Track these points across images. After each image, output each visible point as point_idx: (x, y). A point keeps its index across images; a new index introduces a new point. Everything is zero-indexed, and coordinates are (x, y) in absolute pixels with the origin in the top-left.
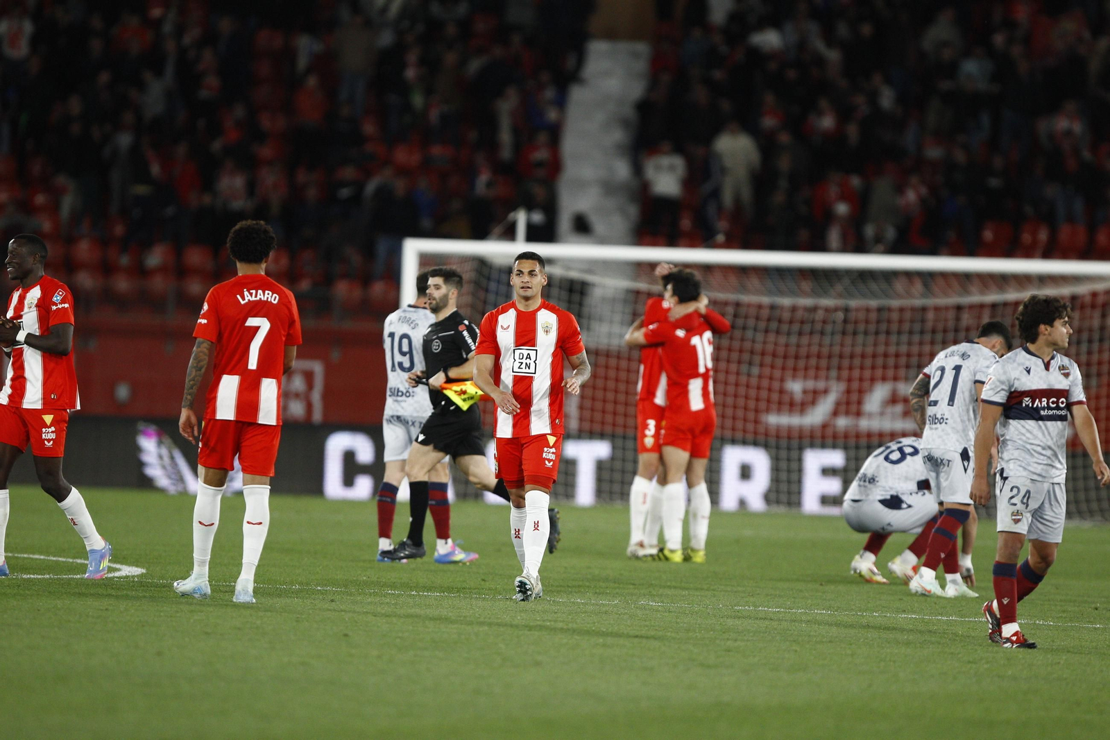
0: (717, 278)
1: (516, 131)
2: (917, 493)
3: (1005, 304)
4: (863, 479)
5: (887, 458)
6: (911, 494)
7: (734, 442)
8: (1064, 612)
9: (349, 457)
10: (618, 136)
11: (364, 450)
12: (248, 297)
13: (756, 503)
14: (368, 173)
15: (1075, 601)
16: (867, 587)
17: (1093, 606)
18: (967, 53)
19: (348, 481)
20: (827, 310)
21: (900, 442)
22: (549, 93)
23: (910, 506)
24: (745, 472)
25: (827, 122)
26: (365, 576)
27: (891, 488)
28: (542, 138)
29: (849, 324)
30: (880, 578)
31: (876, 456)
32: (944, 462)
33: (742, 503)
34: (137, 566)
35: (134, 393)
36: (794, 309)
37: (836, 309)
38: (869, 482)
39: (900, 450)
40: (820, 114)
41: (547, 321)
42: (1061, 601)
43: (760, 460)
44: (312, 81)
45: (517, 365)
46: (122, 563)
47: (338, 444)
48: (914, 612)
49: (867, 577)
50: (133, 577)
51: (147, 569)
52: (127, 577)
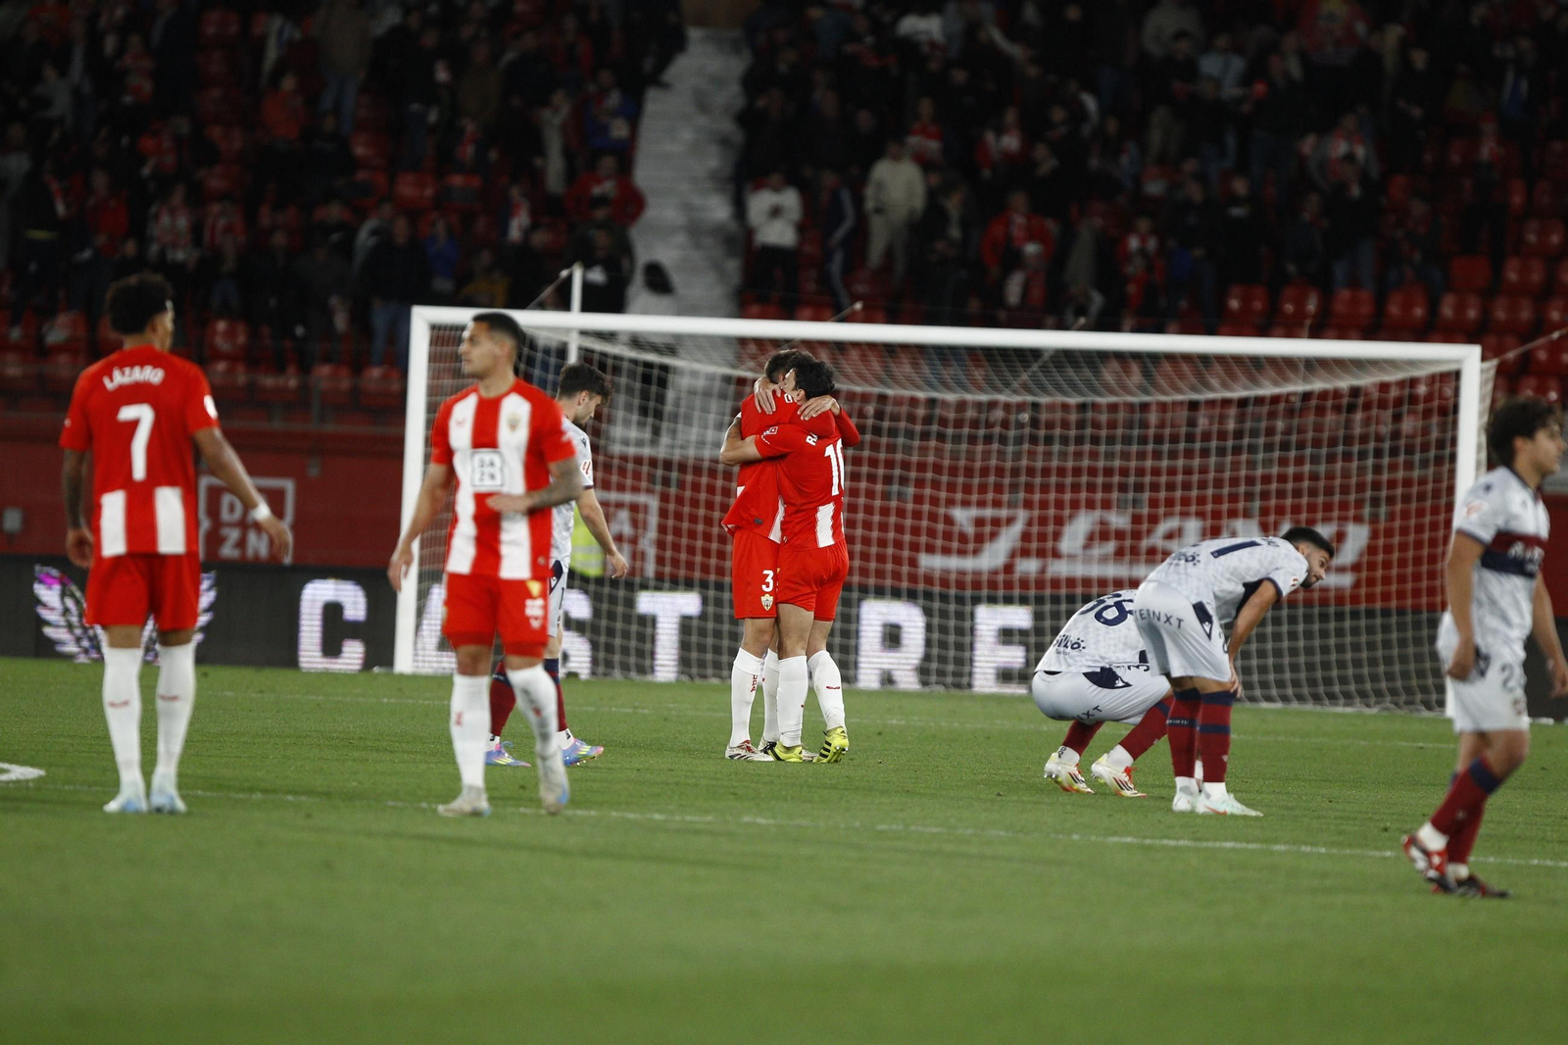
0: (851, 363)
1: (568, 154)
2: (1138, 667)
3: (1259, 401)
4: (1063, 644)
5: (1099, 616)
6: (1129, 668)
7: (880, 593)
8: (1340, 833)
9: (332, 611)
10: (713, 160)
11: (354, 602)
12: (120, 378)
13: (907, 681)
14: (361, 214)
15: (1355, 819)
16: (1064, 798)
17: (1382, 825)
18: (1207, 47)
19: (331, 647)
20: (1007, 407)
21: (1119, 596)
22: (614, 99)
23: (1127, 685)
24: (892, 637)
25: (1011, 142)
26: (354, 781)
27: (1102, 658)
28: (608, 163)
29: (1038, 428)
30: (1082, 787)
31: (1083, 613)
32: (1171, 620)
33: (888, 679)
34: (32, 765)
35: (26, 521)
36: (961, 406)
37: (1021, 407)
38: (1072, 648)
39: (1119, 605)
40: (1000, 131)
41: (516, 410)
42: (1335, 818)
43: (910, 618)
44: (288, 83)
45: (477, 476)
46: (11, 762)
47: (317, 594)
48: (1129, 834)
49: (1066, 785)
50: (27, 781)
51: (47, 771)
52: (18, 782)
